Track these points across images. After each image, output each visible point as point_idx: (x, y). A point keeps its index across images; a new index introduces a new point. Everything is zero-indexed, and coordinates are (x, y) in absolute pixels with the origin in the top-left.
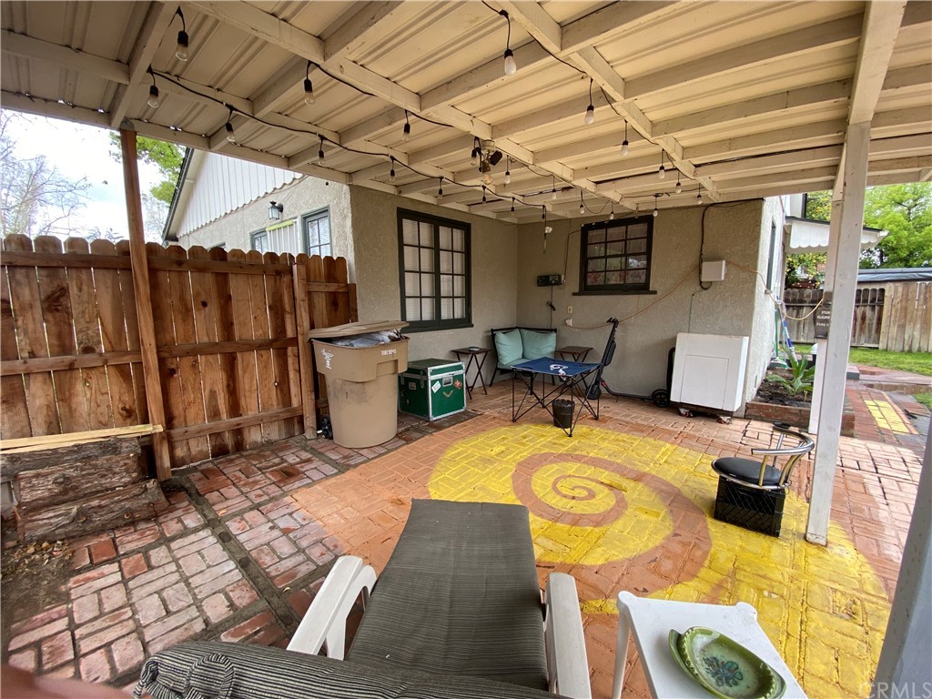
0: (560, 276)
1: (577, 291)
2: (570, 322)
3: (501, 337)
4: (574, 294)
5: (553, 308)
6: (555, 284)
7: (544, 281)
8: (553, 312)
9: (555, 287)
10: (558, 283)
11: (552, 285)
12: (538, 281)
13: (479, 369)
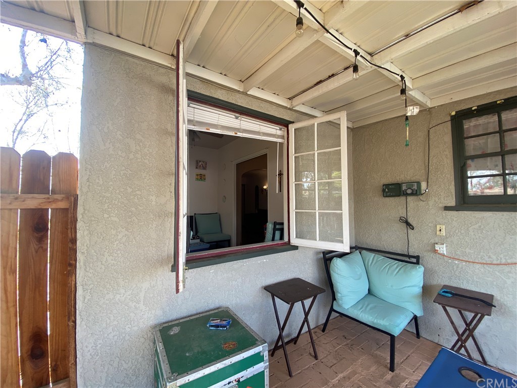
0: (419, 184)
1: (452, 203)
2: (442, 249)
3: (338, 266)
4: (447, 208)
5: (408, 224)
6: (412, 194)
7: (394, 190)
8: (410, 231)
9: (410, 198)
10: (417, 193)
11: (406, 195)
12: (384, 191)
13: (307, 314)
